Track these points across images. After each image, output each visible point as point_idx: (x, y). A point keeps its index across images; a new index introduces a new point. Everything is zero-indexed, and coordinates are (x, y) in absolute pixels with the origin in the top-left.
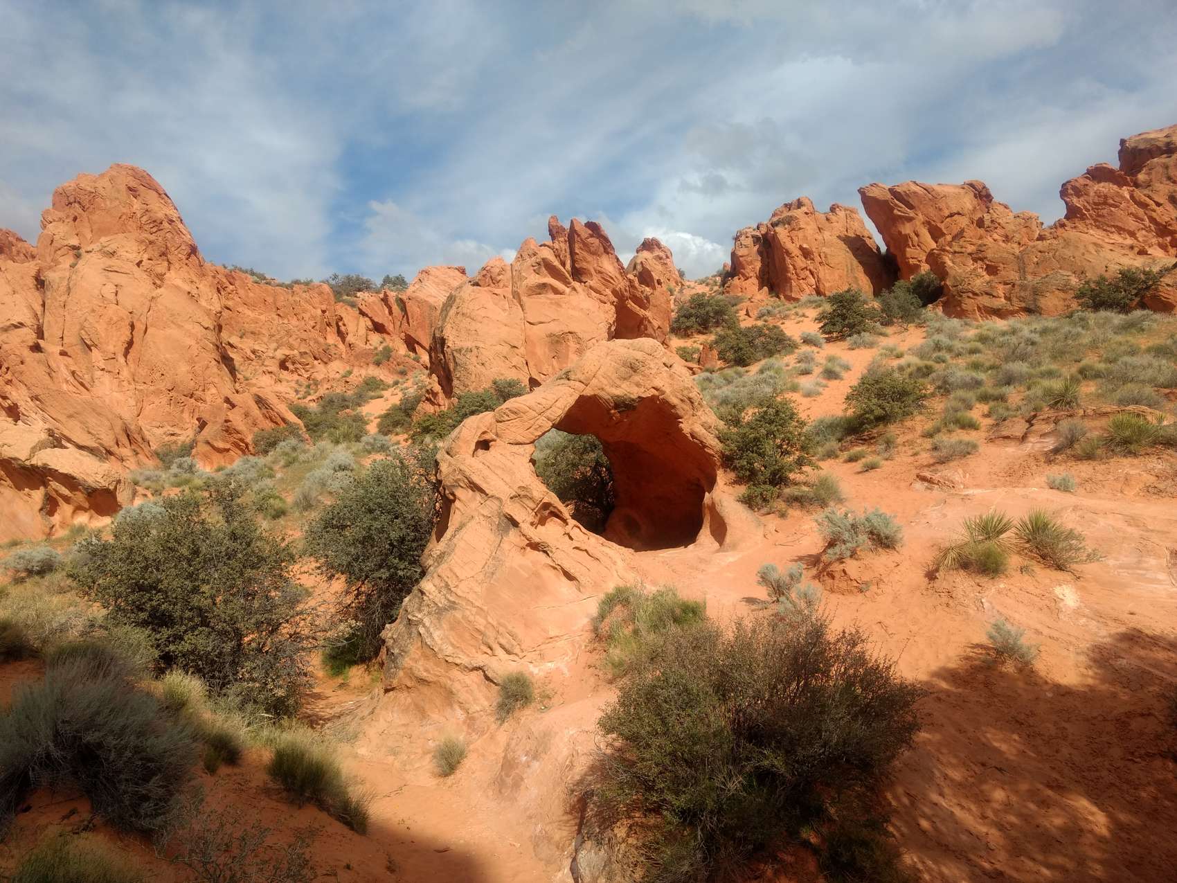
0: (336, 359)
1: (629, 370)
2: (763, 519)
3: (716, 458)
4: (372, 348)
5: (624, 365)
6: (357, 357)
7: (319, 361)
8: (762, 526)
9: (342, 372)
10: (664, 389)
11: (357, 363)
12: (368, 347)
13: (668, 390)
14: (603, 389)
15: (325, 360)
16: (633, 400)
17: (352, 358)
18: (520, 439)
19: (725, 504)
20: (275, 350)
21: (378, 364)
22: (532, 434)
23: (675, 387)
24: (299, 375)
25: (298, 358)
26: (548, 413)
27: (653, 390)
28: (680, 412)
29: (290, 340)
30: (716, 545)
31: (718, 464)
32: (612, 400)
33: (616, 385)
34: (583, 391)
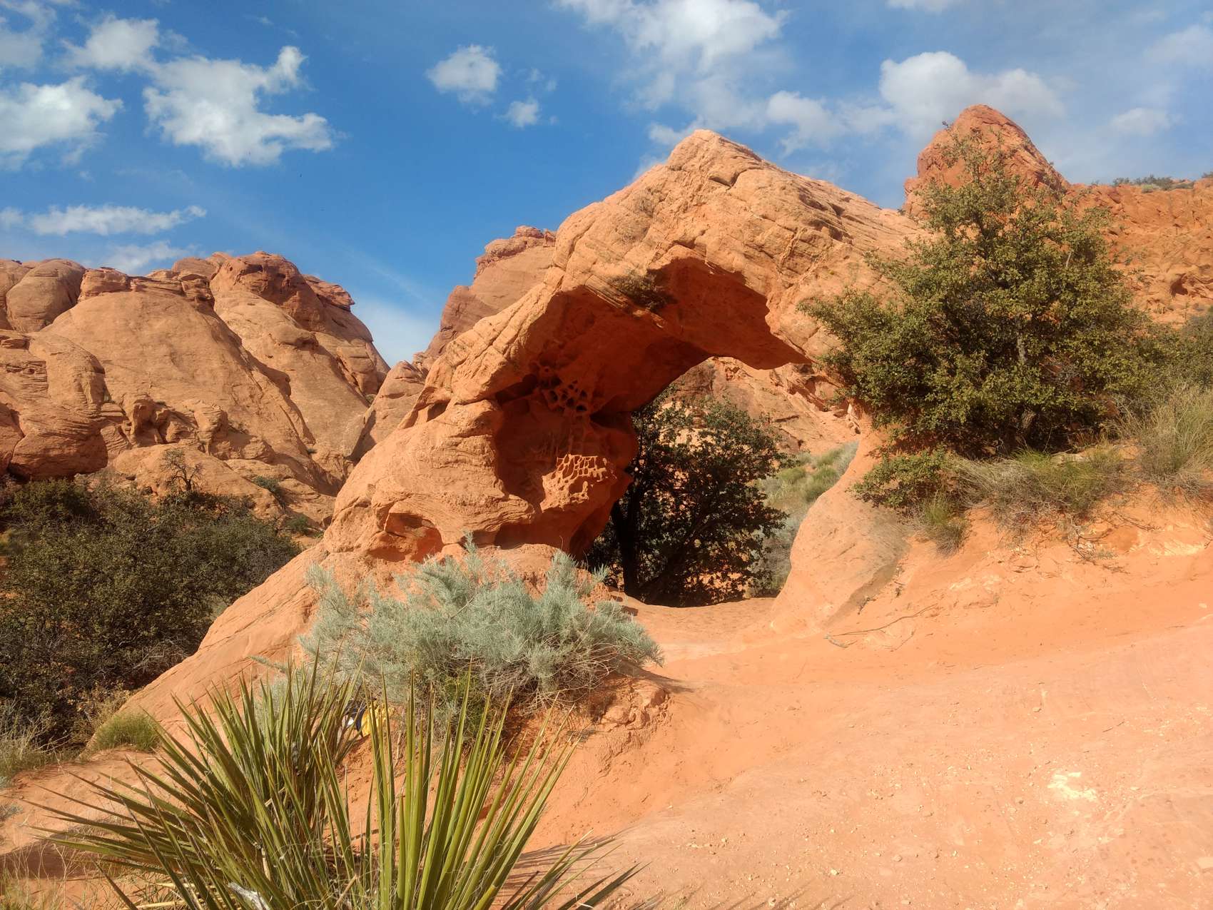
1: (642, 217)
10: (703, 238)
13: (713, 240)
14: (590, 271)
16: (646, 280)
20: (1168, 271)
22: (478, 382)
23: (731, 228)
24: (1202, 297)
25: (1197, 275)
28: (758, 287)
29: (1188, 253)
32: (613, 290)
33: (614, 256)
34: (560, 283)
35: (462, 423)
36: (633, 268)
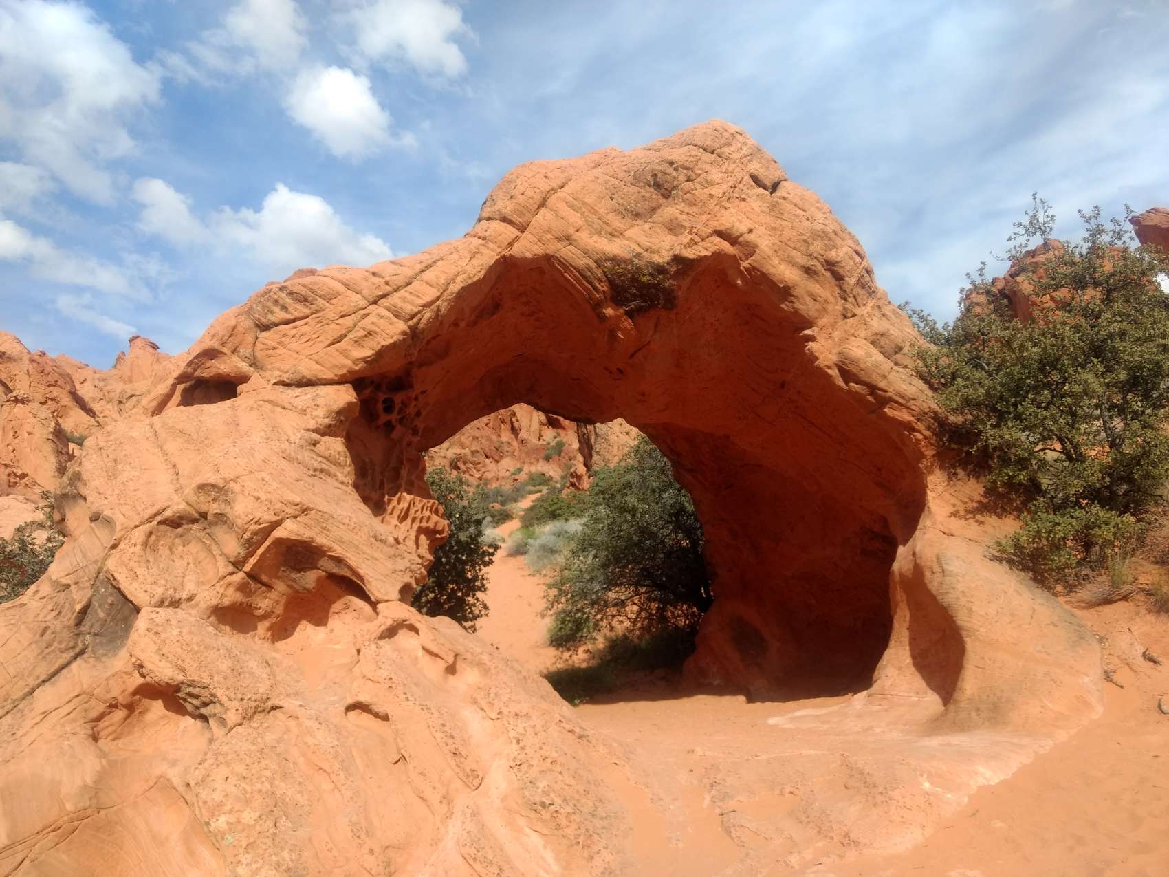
0: (507, 456)
1: (650, 192)
2: (1090, 618)
3: (922, 434)
4: (545, 443)
5: (637, 179)
6: (528, 454)
7: (491, 460)
8: (1096, 646)
9: (512, 470)
10: (752, 237)
11: (527, 460)
12: (541, 442)
13: (764, 242)
14: (568, 238)
15: (497, 458)
16: (660, 269)
17: (523, 455)
18: (307, 368)
19: (954, 566)
20: (447, 449)
21: (548, 459)
22: (344, 353)
23: (787, 234)
24: (471, 475)
25: (469, 457)
26: (395, 299)
27: (716, 239)
28: (806, 307)
29: (462, 438)
30: (932, 700)
31: (930, 452)
32: (599, 273)
33: (609, 229)
34: (511, 244)
35: (315, 413)
36: (639, 250)
